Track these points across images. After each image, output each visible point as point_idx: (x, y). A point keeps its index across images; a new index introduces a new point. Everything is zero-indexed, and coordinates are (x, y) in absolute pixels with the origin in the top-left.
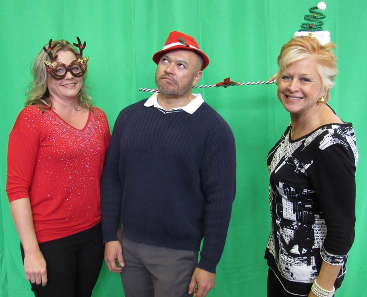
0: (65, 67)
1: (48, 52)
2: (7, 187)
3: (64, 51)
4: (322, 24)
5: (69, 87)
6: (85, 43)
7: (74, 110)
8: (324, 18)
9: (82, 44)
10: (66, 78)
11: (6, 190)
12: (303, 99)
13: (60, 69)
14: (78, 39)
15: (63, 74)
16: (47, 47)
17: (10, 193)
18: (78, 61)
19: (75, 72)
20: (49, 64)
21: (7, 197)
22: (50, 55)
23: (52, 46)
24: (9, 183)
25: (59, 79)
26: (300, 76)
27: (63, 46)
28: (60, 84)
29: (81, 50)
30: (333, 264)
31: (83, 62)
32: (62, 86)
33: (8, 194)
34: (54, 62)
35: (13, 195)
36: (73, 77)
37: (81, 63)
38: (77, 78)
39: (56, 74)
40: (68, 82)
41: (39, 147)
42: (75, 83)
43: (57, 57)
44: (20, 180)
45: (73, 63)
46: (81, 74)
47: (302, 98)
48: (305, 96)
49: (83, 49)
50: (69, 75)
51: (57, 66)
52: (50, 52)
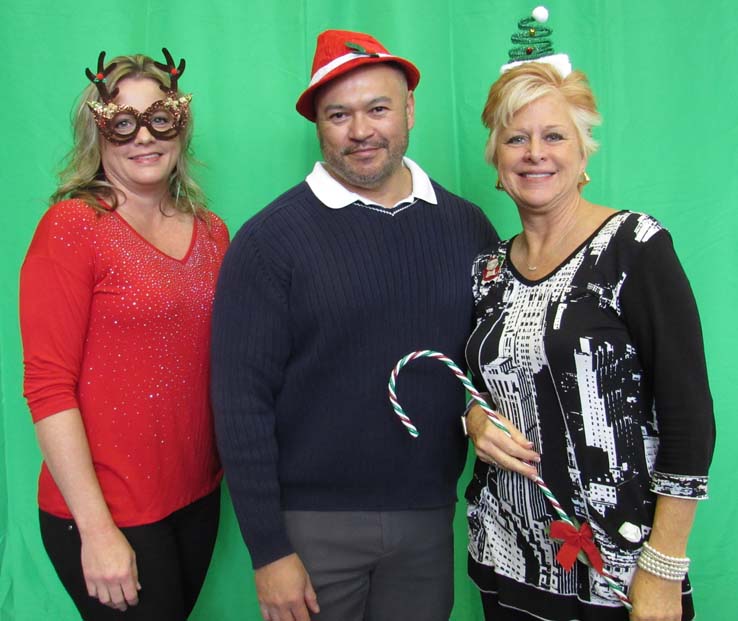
0: (136, 117)
1: (96, 80)
2: (25, 388)
3: (138, 79)
4: (549, 43)
5: (146, 162)
6: (183, 62)
7: (158, 215)
8: (549, 32)
9: (177, 64)
10: (136, 141)
11: (25, 396)
12: (555, 176)
13: (126, 121)
14: (165, 52)
15: (132, 131)
16: (94, 71)
17: (36, 402)
18: (167, 104)
19: (159, 128)
20: (99, 108)
21: (28, 410)
22: (101, 86)
23: (105, 67)
24: (29, 379)
25: (122, 143)
26: (543, 132)
27: (136, 68)
28: (124, 155)
29: (175, 79)
30: (697, 498)
31: (178, 106)
32: (131, 158)
33: (30, 404)
34: (111, 105)
35: (41, 404)
36: (153, 139)
37: (175, 107)
38: (165, 144)
39: (113, 132)
40: (143, 151)
41: (93, 294)
42: (160, 155)
43: (116, 92)
44: (55, 369)
45: (154, 108)
46: (174, 132)
47: (553, 174)
48: (559, 167)
49: (178, 76)
50: (144, 135)
51: (116, 115)
52: (101, 81)
